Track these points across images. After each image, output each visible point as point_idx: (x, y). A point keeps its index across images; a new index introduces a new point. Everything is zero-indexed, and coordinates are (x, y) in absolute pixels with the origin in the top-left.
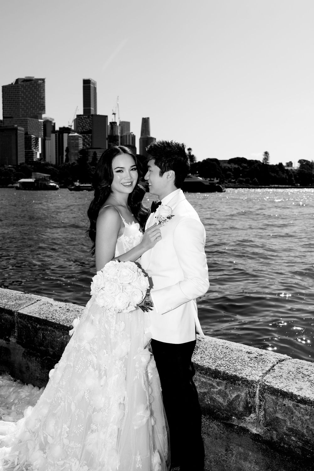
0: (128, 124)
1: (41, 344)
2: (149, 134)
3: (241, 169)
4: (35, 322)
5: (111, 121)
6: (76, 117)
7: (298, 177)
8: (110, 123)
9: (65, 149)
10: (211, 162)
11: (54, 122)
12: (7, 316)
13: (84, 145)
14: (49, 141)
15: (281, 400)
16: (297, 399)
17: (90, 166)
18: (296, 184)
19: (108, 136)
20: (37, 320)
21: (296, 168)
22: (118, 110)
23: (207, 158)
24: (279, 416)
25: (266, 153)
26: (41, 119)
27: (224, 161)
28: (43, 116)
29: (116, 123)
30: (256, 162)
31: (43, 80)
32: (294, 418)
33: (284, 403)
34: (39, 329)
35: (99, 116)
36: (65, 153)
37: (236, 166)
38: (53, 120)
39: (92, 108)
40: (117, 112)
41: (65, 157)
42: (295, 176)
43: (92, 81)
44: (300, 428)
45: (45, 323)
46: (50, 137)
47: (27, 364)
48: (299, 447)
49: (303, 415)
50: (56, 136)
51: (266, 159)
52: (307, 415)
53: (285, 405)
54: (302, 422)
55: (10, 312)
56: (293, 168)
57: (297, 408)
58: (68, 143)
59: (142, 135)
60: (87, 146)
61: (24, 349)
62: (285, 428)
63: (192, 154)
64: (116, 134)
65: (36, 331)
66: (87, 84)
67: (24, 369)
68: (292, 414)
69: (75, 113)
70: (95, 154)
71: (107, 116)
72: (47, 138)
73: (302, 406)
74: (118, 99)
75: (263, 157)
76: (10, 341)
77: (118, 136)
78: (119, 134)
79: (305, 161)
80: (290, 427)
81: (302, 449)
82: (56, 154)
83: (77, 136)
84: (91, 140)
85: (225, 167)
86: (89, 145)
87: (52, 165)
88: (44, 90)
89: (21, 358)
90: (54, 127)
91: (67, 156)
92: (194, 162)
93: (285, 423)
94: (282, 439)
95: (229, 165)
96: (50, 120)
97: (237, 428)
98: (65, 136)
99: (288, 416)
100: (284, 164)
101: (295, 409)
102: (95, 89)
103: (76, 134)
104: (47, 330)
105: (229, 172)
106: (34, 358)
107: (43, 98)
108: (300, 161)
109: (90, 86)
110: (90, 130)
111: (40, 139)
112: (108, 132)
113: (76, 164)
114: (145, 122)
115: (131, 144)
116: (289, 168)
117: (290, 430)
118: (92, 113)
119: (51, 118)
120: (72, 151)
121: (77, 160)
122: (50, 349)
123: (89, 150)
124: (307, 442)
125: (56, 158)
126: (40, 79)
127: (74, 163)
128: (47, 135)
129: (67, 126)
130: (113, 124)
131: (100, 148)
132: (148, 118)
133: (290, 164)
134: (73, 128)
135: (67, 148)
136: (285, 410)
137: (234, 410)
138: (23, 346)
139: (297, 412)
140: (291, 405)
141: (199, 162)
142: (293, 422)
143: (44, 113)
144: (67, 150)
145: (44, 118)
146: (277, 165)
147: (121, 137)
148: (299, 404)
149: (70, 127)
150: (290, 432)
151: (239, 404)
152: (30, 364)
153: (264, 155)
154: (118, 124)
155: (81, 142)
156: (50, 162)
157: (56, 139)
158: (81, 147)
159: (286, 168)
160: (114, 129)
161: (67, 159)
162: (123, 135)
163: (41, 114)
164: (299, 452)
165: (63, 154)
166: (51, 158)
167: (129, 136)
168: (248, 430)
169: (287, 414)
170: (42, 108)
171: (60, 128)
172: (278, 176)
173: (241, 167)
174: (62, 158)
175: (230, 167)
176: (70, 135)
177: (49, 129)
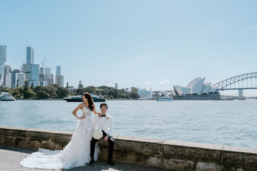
0: (50, 69)
1: (60, 140)
2: (60, 74)
3: (105, 91)
4: (58, 135)
5: (41, 67)
6: (22, 65)
7: (131, 95)
8: (40, 68)
9: (16, 80)
10: (91, 88)
11: (10, 67)
12: (48, 134)
13: (26, 78)
14: (8, 76)
15: (119, 141)
16: (122, 140)
17: (30, 89)
18: (130, 98)
19: (39, 74)
20: (59, 134)
21: (130, 91)
22: (45, 62)
23: (89, 86)
24: (119, 144)
25: (116, 84)
26: (4, 65)
27: (97, 87)
28: (5, 64)
29: (44, 68)
30: (112, 88)
31: (6, 46)
32: (122, 144)
34: (59, 136)
35: (35, 64)
36: (16, 83)
37: (103, 90)
38: (10, 66)
39: (31, 61)
40: (44, 63)
41: (16, 85)
42: (129, 95)
43: (31, 48)
44: (123, 146)
45: (61, 134)
46: (8, 74)
47: (55, 146)
50: (12, 74)
51: (116, 87)
52: (124, 143)
55: (49, 133)
56: (129, 91)
57: (122, 142)
58: (18, 78)
59: (56, 74)
60: (28, 79)
61: (54, 142)
63: (81, 84)
64: (44, 74)
65: (58, 137)
66: (29, 49)
67: (54, 148)
69: (22, 63)
70: (33, 83)
71: (39, 65)
72: (6, 75)
74: (45, 57)
75: (115, 86)
76: (49, 141)
77: (44, 75)
78: (45, 74)
79: (134, 88)
81: (124, 150)
82: (11, 83)
83: (23, 74)
84: (30, 76)
85: (97, 90)
86: (29, 78)
87: (9, 88)
88: (6, 51)
89: (53, 145)
90: (10, 69)
91: (17, 83)
92: (83, 88)
94: (120, 149)
95: (99, 89)
96: (8, 66)
98: (17, 74)
100: (125, 89)
102: (33, 51)
103: (22, 73)
104: (62, 136)
105: (99, 93)
106: (57, 144)
107: (5, 55)
108: (131, 88)
109: (30, 50)
110: (30, 71)
111: (2, 75)
112: (40, 73)
113: (22, 88)
114: (58, 68)
115: (51, 79)
116: (127, 91)
117: (121, 146)
118: (31, 63)
119: (9, 65)
120: (20, 81)
121: (23, 86)
122: (62, 141)
123: (29, 81)
124: (124, 148)
125: (11, 85)
126: (4, 46)
127: (21, 88)
128: (6, 73)
129: (17, 69)
130: (42, 69)
131: (35, 80)
132: (60, 66)
133: (127, 89)
134: (21, 70)
135: (18, 80)
138: (53, 141)
141: (85, 88)
143: (6, 62)
144: (18, 81)
145: (5, 65)
146: (121, 90)
147: (46, 75)
149: (19, 70)
152: (56, 146)
153: (115, 85)
154: (44, 69)
155: (25, 77)
156: (8, 87)
157: (11, 75)
158: (25, 80)
159: (125, 91)
160: (42, 71)
161: (17, 86)
162: (47, 74)
163: (4, 63)
164: (123, 150)
165: (15, 83)
166: (9, 85)
167: (50, 75)
170: (5, 60)
171: (14, 70)
172: (122, 95)
173: (105, 90)
174: (15, 85)
175: (100, 91)
176: (19, 73)
177: (8, 70)
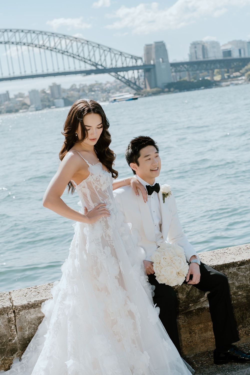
15: (227, 271)
16: (238, 264)
32: (239, 277)
33: (230, 271)
44: (245, 283)
48: (244, 297)
49: (245, 273)
52: (247, 271)
53: (231, 273)
54: (246, 277)
57: (239, 270)
62: (234, 289)
68: (237, 276)
73: (242, 267)
80: (238, 285)
93: (234, 285)
97: (195, 311)
99: (235, 279)
101: (239, 271)
136: (231, 276)
137: (192, 298)
139: (240, 273)
140: (235, 270)
142: (239, 281)
148: (240, 267)
150: (238, 289)
151: (196, 291)
168: (204, 308)
169: (233, 278)
